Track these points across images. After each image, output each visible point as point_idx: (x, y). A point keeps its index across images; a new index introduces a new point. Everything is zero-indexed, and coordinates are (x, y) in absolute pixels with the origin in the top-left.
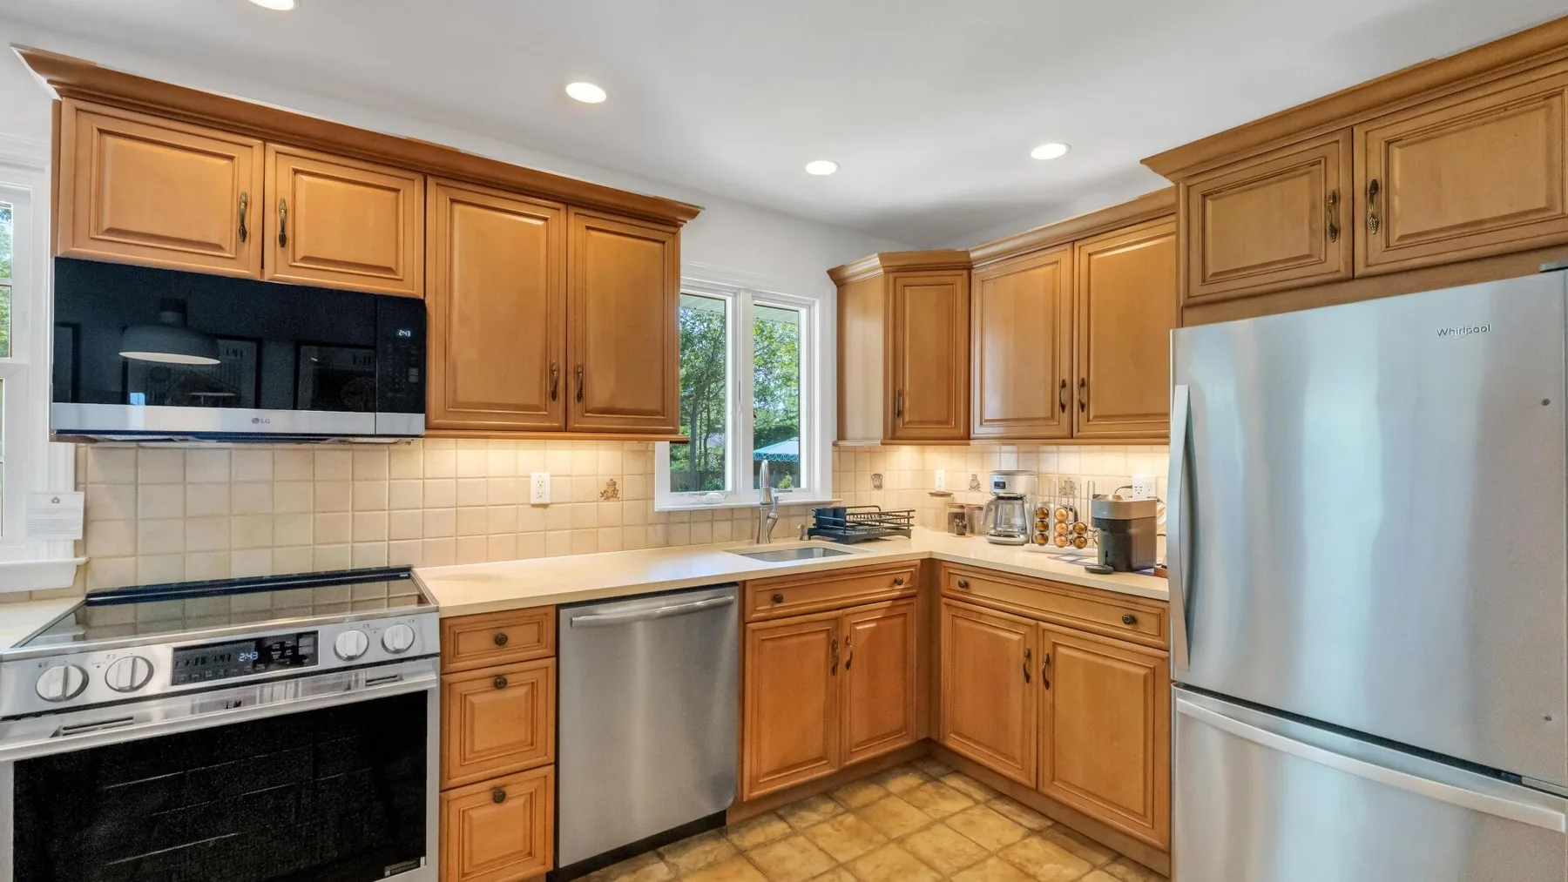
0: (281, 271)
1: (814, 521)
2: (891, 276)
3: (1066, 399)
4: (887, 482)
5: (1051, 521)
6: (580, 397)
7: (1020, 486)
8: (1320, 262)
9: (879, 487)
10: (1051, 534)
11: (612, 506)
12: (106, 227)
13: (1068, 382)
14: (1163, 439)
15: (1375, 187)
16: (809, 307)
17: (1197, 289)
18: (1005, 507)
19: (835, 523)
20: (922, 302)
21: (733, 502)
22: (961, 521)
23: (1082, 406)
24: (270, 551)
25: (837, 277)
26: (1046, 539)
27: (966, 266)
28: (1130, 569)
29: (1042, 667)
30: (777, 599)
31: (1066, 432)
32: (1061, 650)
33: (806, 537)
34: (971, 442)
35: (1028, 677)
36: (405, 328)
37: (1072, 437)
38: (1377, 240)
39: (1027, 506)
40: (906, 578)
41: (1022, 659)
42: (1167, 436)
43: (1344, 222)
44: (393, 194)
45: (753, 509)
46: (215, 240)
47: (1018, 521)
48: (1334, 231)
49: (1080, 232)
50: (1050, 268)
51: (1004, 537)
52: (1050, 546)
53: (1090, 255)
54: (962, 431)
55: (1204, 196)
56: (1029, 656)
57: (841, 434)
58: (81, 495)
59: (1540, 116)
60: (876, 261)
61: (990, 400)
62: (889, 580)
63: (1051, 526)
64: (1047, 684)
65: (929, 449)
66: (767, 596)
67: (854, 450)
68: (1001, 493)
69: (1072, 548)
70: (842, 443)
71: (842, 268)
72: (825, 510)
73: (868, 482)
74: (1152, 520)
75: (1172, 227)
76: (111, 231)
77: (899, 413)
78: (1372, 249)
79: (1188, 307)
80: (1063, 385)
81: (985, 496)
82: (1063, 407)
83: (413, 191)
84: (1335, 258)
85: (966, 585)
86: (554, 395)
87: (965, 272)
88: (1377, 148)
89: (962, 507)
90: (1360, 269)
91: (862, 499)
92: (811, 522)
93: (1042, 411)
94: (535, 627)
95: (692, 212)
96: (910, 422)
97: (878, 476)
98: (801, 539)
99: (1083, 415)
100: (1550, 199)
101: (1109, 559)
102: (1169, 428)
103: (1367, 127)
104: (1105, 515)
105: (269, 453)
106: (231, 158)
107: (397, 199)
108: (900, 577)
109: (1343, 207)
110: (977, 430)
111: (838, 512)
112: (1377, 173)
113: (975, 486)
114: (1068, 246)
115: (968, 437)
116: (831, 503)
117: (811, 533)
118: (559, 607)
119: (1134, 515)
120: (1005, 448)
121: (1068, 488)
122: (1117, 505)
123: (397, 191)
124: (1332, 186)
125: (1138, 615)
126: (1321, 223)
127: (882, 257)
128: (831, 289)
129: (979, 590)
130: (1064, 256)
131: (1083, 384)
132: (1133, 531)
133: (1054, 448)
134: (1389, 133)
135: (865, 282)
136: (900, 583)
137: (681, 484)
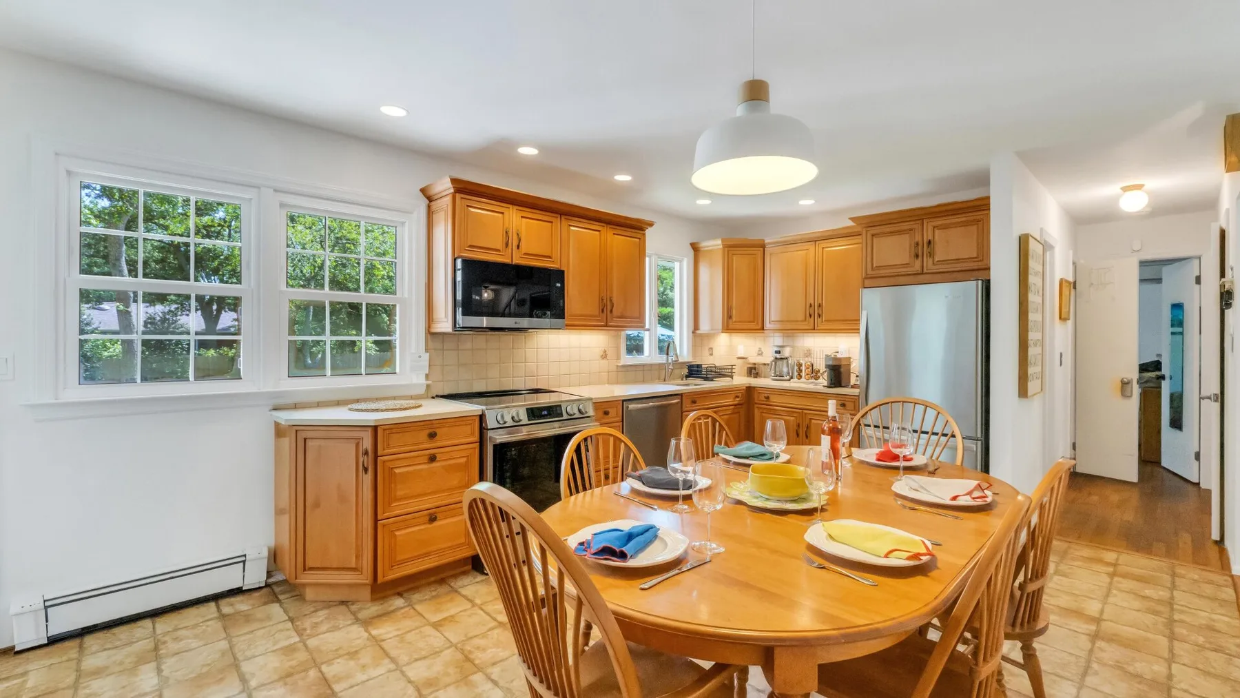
0: (517, 260)
1: (687, 371)
2: (726, 249)
3: (812, 312)
4: (715, 352)
5: (803, 368)
6: (611, 311)
7: (787, 352)
8: (911, 267)
9: (711, 354)
10: (803, 374)
11: (604, 362)
12: (469, 245)
13: (813, 304)
14: (857, 330)
15: (929, 242)
16: (681, 262)
17: (870, 272)
18: (780, 363)
19: (698, 371)
20: (741, 263)
21: (649, 361)
22: (753, 371)
23: (819, 316)
24: (485, 381)
25: (695, 247)
26: (801, 377)
27: (763, 246)
28: (841, 386)
29: (805, 429)
30: (694, 402)
31: (812, 327)
32: (813, 421)
33: (684, 379)
34: (765, 331)
35: (798, 435)
36: (558, 282)
37: (814, 329)
38: (930, 261)
39: (790, 362)
40: (740, 395)
41: (795, 427)
42: (859, 329)
43: (920, 254)
44: (550, 224)
45: (660, 365)
46: (498, 248)
47: (785, 370)
48: (917, 256)
49: (818, 237)
50: (805, 251)
51: (779, 377)
52: (803, 380)
53: (823, 248)
54: (760, 326)
55: (873, 235)
56: (799, 426)
57: (696, 326)
58: (428, 354)
59: (975, 227)
60: (719, 242)
61: (773, 310)
62: (733, 396)
63: (803, 371)
64: (807, 437)
65: (734, 335)
66: (689, 401)
67: (701, 335)
68: (778, 356)
69: (813, 380)
70: (698, 332)
71: (697, 243)
72: (693, 365)
73: (706, 352)
74: (849, 365)
75: (860, 241)
76: (470, 246)
77: (730, 317)
78: (929, 264)
79: (866, 278)
80: (811, 306)
81: (768, 357)
82: (810, 316)
83: (556, 221)
84: (917, 265)
85: (768, 398)
86: (603, 311)
87: (762, 249)
88: (930, 228)
89: (755, 364)
90: (925, 271)
91: (706, 360)
92: (686, 371)
93: (801, 317)
94: (615, 409)
95: (651, 224)
96: (735, 322)
97: (711, 349)
98: (682, 380)
99: (820, 320)
100: (978, 255)
101: (833, 382)
102: (859, 326)
103: (928, 220)
104: (831, 363)
105: (484, 337)
106: (503, 213)
107: (552, 226)
108: (738, 395)
109: (920, 247)
110: (767, 325)
111: (699, 366)
112: (930, 238)
113: (760, 354)
114: (813, 243)
115: (763, 329)
116: (691, 362)
117: (687, 377)
118: (623, 401)
119: (843, 363)
120: (776, 334)
121: (808, 353)
122: (836, 359)
123: (552, 222)
124: (916, 240)
125: (846, 403)
126: (913, 254)
127: (723, 240)
128: (692, 252)
129: (774, 399)
130: (811, 247)
131: (820, 306)
132: (842, 370)
133: (802, 334)
134: (934, 224)
135: (711, 251)
136: (738, 397)
137: (630, 350)
